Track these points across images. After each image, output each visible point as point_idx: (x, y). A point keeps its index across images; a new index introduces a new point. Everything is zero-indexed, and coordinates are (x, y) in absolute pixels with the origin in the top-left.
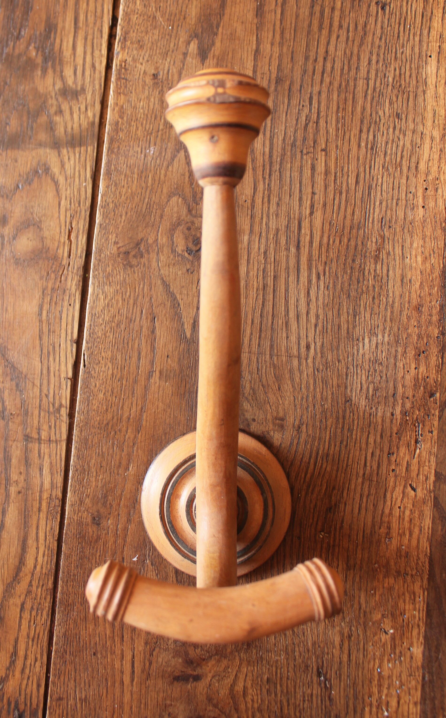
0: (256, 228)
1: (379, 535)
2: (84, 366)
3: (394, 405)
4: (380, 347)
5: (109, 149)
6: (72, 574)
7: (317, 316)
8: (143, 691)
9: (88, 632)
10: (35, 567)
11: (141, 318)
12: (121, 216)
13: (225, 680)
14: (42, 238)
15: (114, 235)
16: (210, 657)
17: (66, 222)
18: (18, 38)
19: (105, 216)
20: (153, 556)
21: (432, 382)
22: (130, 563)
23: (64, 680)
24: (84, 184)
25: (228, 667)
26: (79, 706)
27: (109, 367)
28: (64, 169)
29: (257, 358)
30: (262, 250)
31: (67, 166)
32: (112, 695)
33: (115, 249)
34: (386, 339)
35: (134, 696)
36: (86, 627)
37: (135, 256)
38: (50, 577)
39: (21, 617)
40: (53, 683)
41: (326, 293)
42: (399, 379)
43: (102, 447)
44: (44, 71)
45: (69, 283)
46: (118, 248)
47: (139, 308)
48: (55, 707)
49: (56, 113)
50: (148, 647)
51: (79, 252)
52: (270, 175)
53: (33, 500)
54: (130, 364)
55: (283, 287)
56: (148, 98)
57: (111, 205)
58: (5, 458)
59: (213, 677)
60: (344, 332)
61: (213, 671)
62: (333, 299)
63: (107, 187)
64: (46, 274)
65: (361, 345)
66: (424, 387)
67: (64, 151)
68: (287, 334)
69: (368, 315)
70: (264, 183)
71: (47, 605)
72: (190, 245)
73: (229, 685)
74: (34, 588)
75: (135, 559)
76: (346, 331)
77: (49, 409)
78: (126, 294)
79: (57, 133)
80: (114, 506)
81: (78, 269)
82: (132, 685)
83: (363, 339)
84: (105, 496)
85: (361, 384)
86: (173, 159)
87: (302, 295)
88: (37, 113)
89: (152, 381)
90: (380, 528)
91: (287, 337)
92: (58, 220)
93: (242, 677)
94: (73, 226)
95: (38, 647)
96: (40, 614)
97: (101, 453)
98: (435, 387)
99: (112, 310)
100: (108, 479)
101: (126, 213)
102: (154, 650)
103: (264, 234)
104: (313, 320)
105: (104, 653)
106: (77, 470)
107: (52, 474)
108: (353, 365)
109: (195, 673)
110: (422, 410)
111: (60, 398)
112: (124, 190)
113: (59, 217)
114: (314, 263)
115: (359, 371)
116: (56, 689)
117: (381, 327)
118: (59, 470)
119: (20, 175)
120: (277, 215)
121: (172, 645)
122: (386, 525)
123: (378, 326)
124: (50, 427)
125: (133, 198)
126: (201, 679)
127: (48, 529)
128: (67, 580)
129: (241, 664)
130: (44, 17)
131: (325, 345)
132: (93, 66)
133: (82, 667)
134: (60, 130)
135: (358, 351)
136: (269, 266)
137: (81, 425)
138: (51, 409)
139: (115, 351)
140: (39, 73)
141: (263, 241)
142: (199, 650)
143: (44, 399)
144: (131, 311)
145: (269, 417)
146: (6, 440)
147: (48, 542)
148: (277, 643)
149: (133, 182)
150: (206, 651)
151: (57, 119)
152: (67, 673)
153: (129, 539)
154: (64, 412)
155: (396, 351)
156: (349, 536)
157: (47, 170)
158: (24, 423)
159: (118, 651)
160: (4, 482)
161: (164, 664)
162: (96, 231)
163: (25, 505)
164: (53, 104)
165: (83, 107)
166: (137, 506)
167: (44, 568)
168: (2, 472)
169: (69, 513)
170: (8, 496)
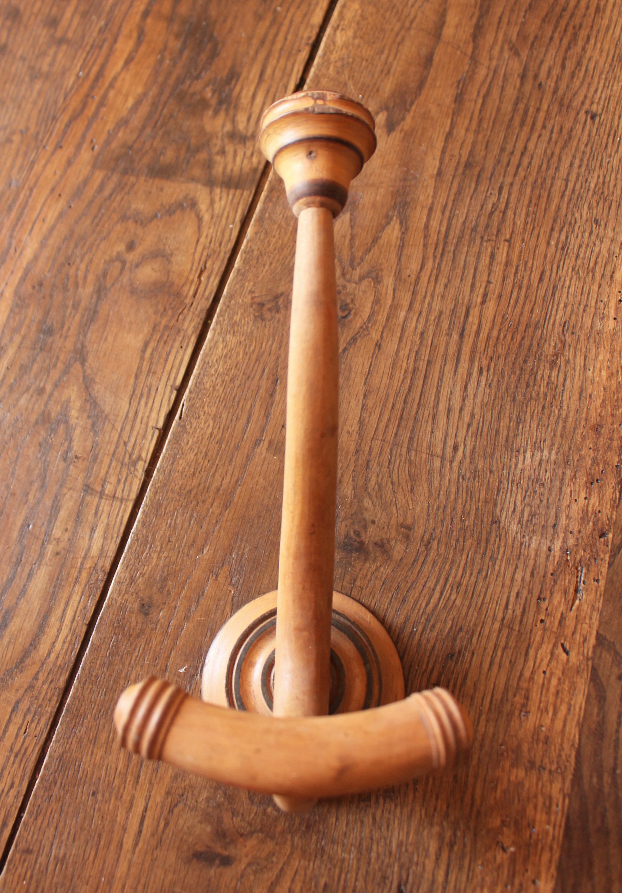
0: (417, 306)
1: (512, 705)
2: (180, 418)
3: (553, 538)
4: (543, 465)
5: (267, 197)
6: (94, 674)
7: (472, 416)
8: (147, 865)
9: (93, 760)
10: (49, 654)
11: (261, 377)
12: (264, 265)
13: (265, 873)
14: (169, 272)
15: (252, 284)
16: (252, 833)
17: (200, 260)
18: (198, 77)
19: (246, 262)
21: (605, 518)
22: (176, 675)
23: (42, 823)
24: (231, 226)
25: (274, 855)
26: (51, 867)
27: (209, 426)
28: (213, 208)
29: (391, 449)
30: (419, 330)
31: (217, 206)
32: (102, 861)
33: (249, 297)
34: (553, 457)
35: (133, 870)
36: (92, 752)
37: (270, 310)
38: (64, 672)
39: (9, 720)
40: (26, 824)
41: (487, 391)
42: (564, 507)
43: (177, 516)
44: (216, 113)
45: (186, 324)
46: (253, 298)
47: (261, 366)
48: (17, 863)
49: (218, 153)
50: (169, 799)
51: (207, 293)
52: (442, 255)
53: (72, 567)
54: (235, 425)
55: (437, 374)
57: (256, 253)
58: (52, 508)
59: (249, 864)
60: (502, 440)
61: (250, 856)
62: (494, 400)
63: (256, 233)
64: (162, 309)
65: (521, 458)
66: (594, 523)
67: (218, 191)
68: (433, 428)
69: (534, 425)
70: (434, 261)
71: (50, 709)
73: (269, 883)
74: (40, 682)
75: (182, 670)
76: (504, 439)
77: (123, 459)
78: (249, 348)
79: (214, 172)
80: (173, 594)
81: (202, 310)
82: (134, 853)
83: (525, 452)
84: (165, 580)
85: (515, 504)
87: (458, 388)
88: (198, 150)
89: (258, 450)
90: (515, 696)
91: (432, 432)
92: (191, 258)
93: (289, 873)
94: (207, 266)
95: (20, 767)
96: (36, 721)
97: (173, 524)
98: (608, 525)
99: (229, 362)
100: (173, 558)
101: (271, 264)
102: (176, 805)
103: (424, 314)
104: (467, 419)
105: (107, 795)
106: (137, 540)
107: (105, 538)
108: (508, 480)
109: (226, 853)
110: (589, 551)
111: (141, 449)
112: (274, 240)
113: (194, 254)
114: (478, 355)
115: (514, 488)
116: (26, 835)
117: (548, 442)
118: (115, 536)
119: (162, 205)
120: (443, 297)
121: (203, 802)
122: (523, 693)
123: (545, 441)
124: (119, 481)
125: (283, 250)
126: (232, 864)
127: (80, 608)
128: (86, 680)
129: (292, 853)
130: (229, 64)
131: (477, 449)
133: (71, 809)
134: (218, 170)
135: (516, 465)
136: (424, 349)
137: (157, 485)
138: (126, 460)
139: (221, 408)
140: (210, 113)
141: (422, 321)
142: (239, 819)
143: (121, 446)
144: (251, 367)
145: (393, 521)
146: (61, 486)
147: (75, 624)
148: (348, 833)
149: (286, 234)
150: (248, 822)
151: (218, 158)
152: (48, 814)
153: (180, 643)
154: (141, 467)
155: (564, 473)
156: (472, 698)
157: (193, 204)
158: (88, 470)
159: (126, 797)
160: (42, 537)
161: (185, 829)
162: (232, 275)
163: (61, 571)
164: (217, 144)
165: (249, 153)
166: (202, 601)
167: (60, 658)
168: (43, 524)
169: (112, 592)
170: (41, 555)
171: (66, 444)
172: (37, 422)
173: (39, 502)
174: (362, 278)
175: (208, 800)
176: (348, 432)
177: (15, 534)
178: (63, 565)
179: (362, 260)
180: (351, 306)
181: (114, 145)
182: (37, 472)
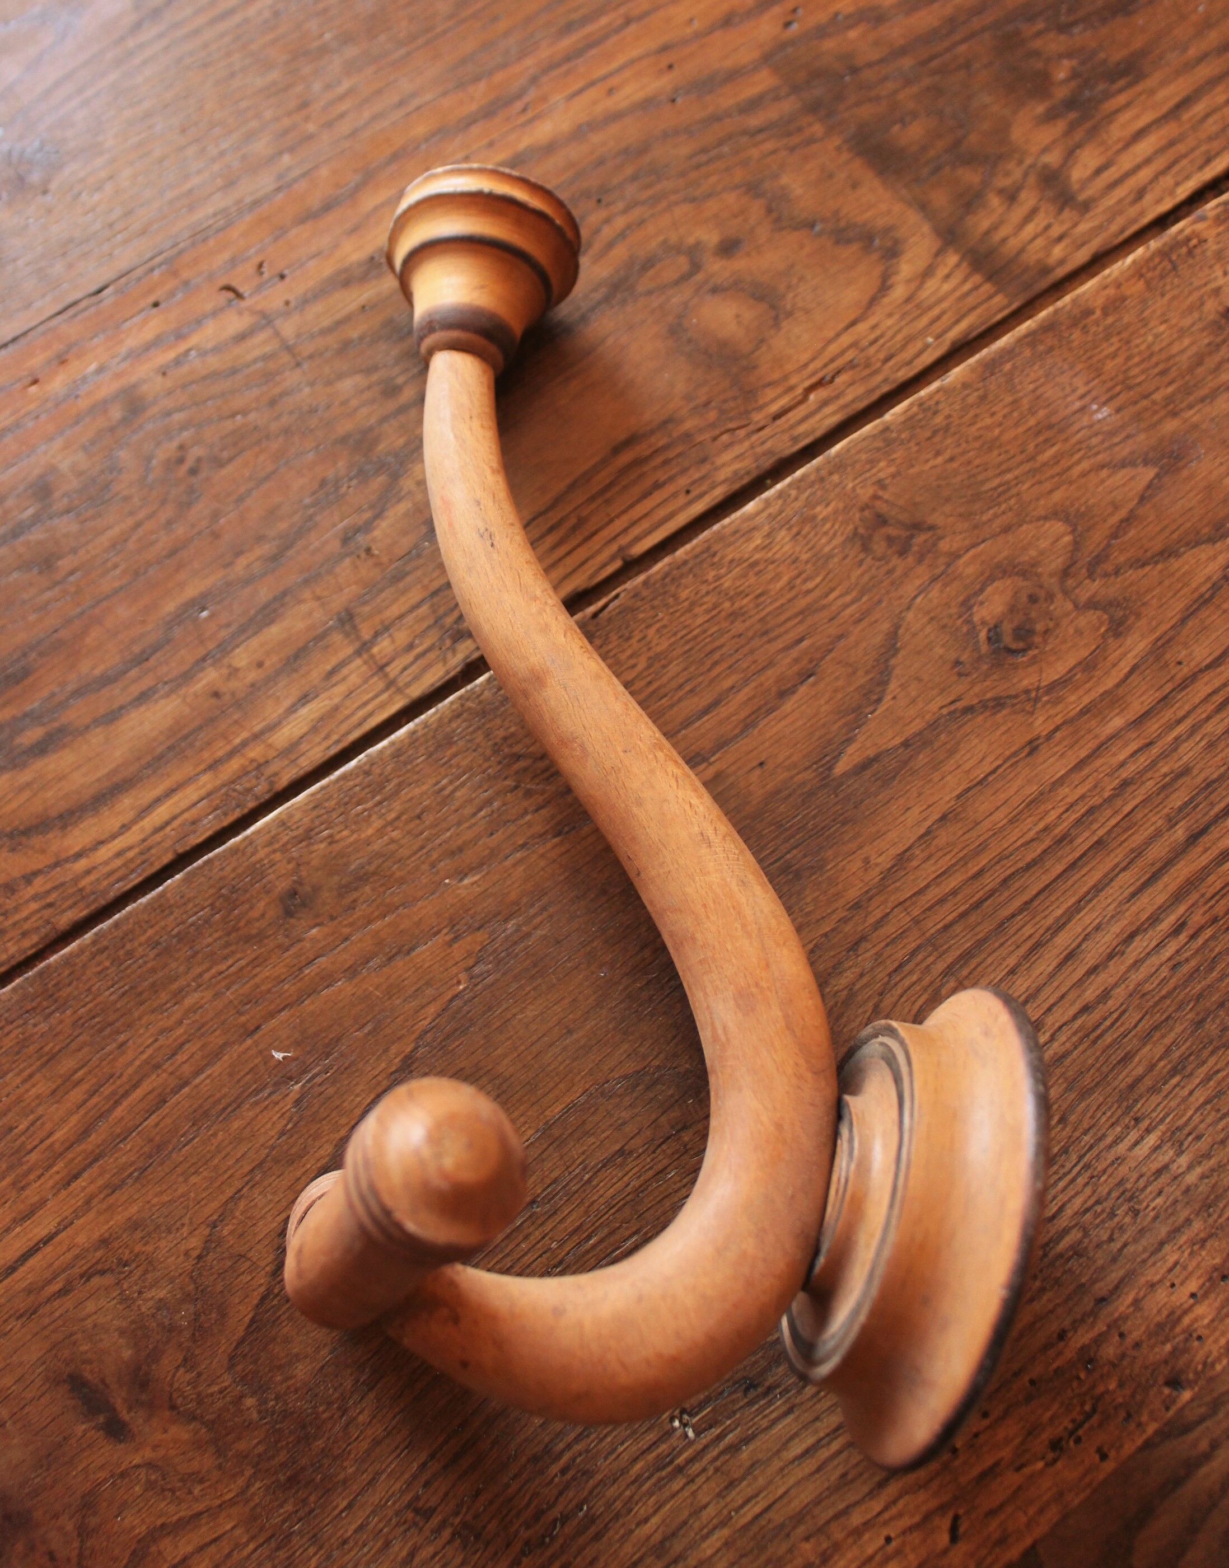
0: (1153, 727)
1: (790, 1551)
2: (595, 615)
3: (1082, 1320)
4: (1164, 1179)
5: (1031, 334)
6: (128, 947)
7: (1105, 996)
9: (22, 1090)
10: (79, 855)
11: (787, 648)
12: (938, 454)
13: (164, 1499)
14: (762, 341)
15: (892, 469)
16: (192, 1417)
17: (832, 360)
18: (1063, 29)
19: (910, 422)
20: (318, 1090)
21: (1200, 1356)
22: (260, 1052)
24: (930, 340)
25: (201, 1481)
27: (634, 666)
28: (922, 283)
29: (919, 947)
30: (1125, 774)
31: (931, 285)
33: (870, 491)
34: (1191, 1178)
36: (31, 1076)
37: (890, 540)
38: (82, 905)
41: (1164, 972)
42: (1142, 1280)
43: (463, 784)
44: (1050, 117)
45: (727, 456)
46: (875, 497)
47: (801, 629)
49: (1001, 192)
50: (99, 1254)
51: (802, 429)
53: (224, 736)
54: (680, 700)
55: (1097, 875)
56: (1182, 332)
57: (939, 419)
58: (265, 607)
59: (150, 1465)
60: (1123, 1078)
61: (161, 1452)
62: (1164, 997)
63: (965, 386)
64: (702, 399)
65: (1133, 1136)
66: (1175, 1349)
67: (952, 259)
68: (1018, 965)
69: (1200, 1096)
72: (1007, 628)
73: (159, 1522)
74: (30, 891)
75: (279, 1056)
76: (1129, 1080)
78: (805, 581)
79: (970, 220)
80: (358, 913)
81: (769, 452)
83: (1148, 1131)
84: (362, 878)
85: (1061, 1209)
86: (1123, 464)
87: (1116, 928)
88: (971, 159)
90: (807, 1539)
91: (1012, 972)
92: (819, 345)
93: (204, 1533)
94: (838, 380)
97: (446, 792)
98: (1196, 1373)
99: (752, 580)
100: (404, 852)
101: (952, 459)
102: (102, 1273)
103: (1155, 751)
104: (1090, 994)
106: (367, 773)
107: (314, 729)
108: (1081, 1158)
109: (125, 1416)
110: (1127, 1392)
112: (988, 421)
113: (830, 342)
114: (1194, 896)
115: (1081, 1181)
117: (1203, 1145)
118: (335, 737)
119: (837, 212)
120: (1211, 745)
121: (150, 1303)
122: (825, 1545)
123: (1198, 1138)
124: (411, 647)
125: (990, 449)
126: (121, 1442)
127: (186, 816)
128: (106, 948)
129: (232, 1502)
130: (1138, 43)
131: (1067, 1061)
132: (1140, 194)
134: (981, 222)
135: (1116, 1142)
136: (1108, 812)
137: (469, 704)
139: (679, 651)
140: (1040, 109)
141: (1143, 760)
142: (189, 1376)
144: (782, 618)
146: (306, 582)
147: (158, 837)
148: (351, 1543)
149: (1017, 424)
150: (199, 1394)
151: (995, 201)
153: (309, 1005)
155: (1188, 1221)
156: (731, 1485)
157: (892, 253)
158: (371, 589)
159: (31, 1194)
160: (211, 645)
161: (89, 1324)
162: (867, 429)
163: (200, 728)
164: (1012, 173)
165: (1056, 231)
166: (399, 962)
167: (92, 877)
168: (228, 625)
169: (258, 832)
170: (187, 677)
171: (367, 515)
172: (344, 440)
173: (249, 581)
174: (1092, 604)
175: (161, 1304)
176: (866, 861)
177: (170, 607)
178: (211, 721)
179: (1117, 572)
180: (1037, 639)
181: (829, 45)
182: (283, 526)
